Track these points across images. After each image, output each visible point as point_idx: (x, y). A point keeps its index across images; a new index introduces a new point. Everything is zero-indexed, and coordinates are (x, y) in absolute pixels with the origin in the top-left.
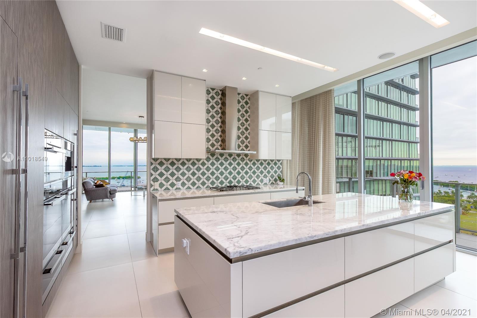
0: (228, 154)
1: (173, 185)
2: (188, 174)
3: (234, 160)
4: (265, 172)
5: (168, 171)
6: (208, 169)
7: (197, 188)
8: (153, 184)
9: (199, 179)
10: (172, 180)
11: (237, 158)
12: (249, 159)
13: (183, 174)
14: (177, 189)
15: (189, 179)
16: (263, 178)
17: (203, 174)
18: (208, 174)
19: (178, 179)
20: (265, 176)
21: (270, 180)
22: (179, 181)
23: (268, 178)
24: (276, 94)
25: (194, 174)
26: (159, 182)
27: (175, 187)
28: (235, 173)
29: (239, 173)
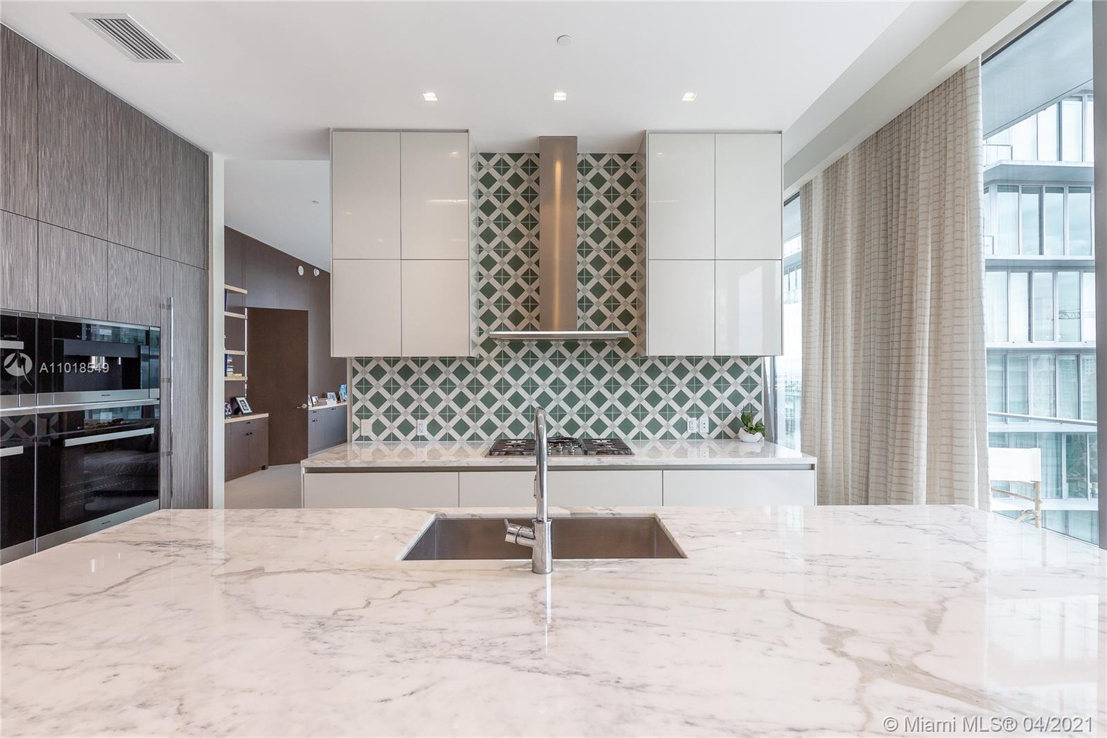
0: (563, 342)
1: (406, 428)
2: (447, 400)
3: (584, 359)
4: (695, 398)
5: (396, 390)
6: (502, 387)
7: (472, 438)
8: (358, 424)
9: (475, 414)
10: (406, 414)
11: (593, 353)
12: (635, 355)
13: (434, 400)
14: (416, 438)
15: (448, 414)
16: (685, 417)
17: (489, 400)
18: (503, 400)
19: (420, 413)
20: (695, 412)
21: (713, 426)
22: (423, 417)
23: (704, 419)
24: (715, 133)
25: (461, 400)
26: (372, 420)
27: (412, 435)
28: (585, 400)
29: (599, 399)
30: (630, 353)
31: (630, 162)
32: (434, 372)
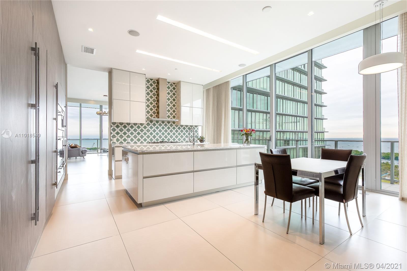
0: (161, 121)
1: (125, 140)
3: (166, 125)
5: (122, 131)
6: (148, 131)
7: (141, 142)
8: (112, 139)
9: (142, 137)
10: (125, 137)
11: (168, 124)
12: (176, 125)
13: (132, 134)
14: (128, 142)
15: (135, 137)
16: (185, 138)
17: (145, 134)
18: (148, 134)
19: (128, 137)
20: (187, 137)
21: (190, 139)
24: (193, 83)
25: (139, 134)
26: (116, 138)
27: (127, 142)
28: (166, 134)
29: (169, 134)
30: (175, 124)
31: (175, 85)
32: (132, 127)
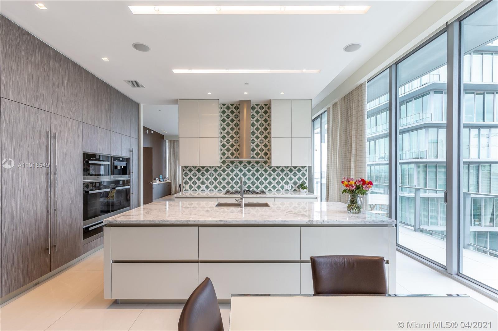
0: (246, 162)
1: (199, 187)
2: (211, 179)
3: (253, 167)
4: (287, 179)
5: (196, 176)
6: (228, 175)
7: (219, 191)
8: (184, 186)
9: (220, 183)
10: (199, 183)
11: (256, 165)
13: (207, 179)
14: (202, 190)
15: (211, 183)
16: (284, 184)
17: (224, 179)
18: (228, 179)
19: (203, 183)
20: (287, 183)
21: (292, 187)
22: (204, 184)
23: (290, 185)
24: (292, 100)
25: (216, 179)
26: (189, 185)
27: (201, 189)
28: (253, 179)
29: (257, 179)
30: (267, 165)
31: (267, 106)
32: (207, 171)
